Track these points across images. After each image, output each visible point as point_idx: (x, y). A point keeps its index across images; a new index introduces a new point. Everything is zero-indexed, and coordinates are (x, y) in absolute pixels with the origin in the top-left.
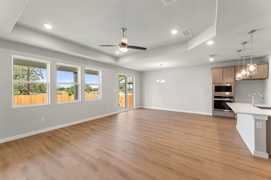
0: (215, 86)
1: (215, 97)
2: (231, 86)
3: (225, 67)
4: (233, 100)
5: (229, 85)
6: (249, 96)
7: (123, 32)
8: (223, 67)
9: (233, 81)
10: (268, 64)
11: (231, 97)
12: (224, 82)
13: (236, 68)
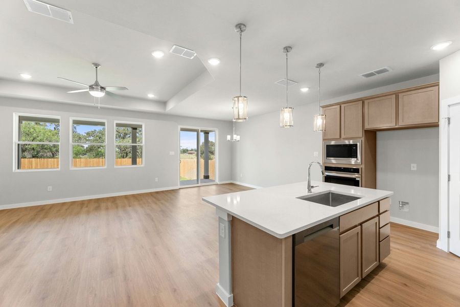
0: (327, 145)
1: (327, 169)
2: (356, 145)
3: (344, 103)
4: (360, 176)
5: (351, 142)
6: (412, 169)
7: (96, 67)
8: (340, 104)
9: (360, 134)
10: (438, 85)
11: (356, 171)
12: (343, 136)
13: (366, 102)
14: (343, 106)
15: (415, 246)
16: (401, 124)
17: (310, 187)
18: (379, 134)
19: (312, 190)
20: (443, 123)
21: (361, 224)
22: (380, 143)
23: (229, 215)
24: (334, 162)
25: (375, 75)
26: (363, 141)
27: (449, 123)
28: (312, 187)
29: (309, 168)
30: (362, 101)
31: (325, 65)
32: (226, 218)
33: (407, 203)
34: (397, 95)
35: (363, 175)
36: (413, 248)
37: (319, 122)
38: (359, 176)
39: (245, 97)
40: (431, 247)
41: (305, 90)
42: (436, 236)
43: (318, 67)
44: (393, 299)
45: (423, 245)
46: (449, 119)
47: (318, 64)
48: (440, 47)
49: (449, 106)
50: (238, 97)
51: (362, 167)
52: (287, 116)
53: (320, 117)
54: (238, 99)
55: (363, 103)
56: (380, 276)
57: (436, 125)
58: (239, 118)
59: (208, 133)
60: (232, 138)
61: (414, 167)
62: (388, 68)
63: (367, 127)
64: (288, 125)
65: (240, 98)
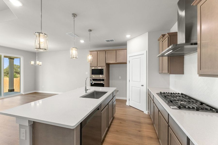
0: (92, 69)
2: (103, 69)
8: (97, 51)
9: (104, 65)
10: (127, 49)
11: (103, 80)
12: (98, 65)
13: (107, 52)
14: (98, 52)
15: (122, 106)
16: (118, 62)
17: (86, 90)
18: (110, 65)
19: (87, 91)
20: (128, 62)
21: (108, 104)
22: (110, 69)
23: (29, 121)
24: (94, 77)
25: (109, 41)
26: (106, 68)
27: (129, 63)
28: (87, 90)
29: (86, 80)
30: (105, 51)
31: (92, 31)
32: (27, 124)
33: (118, 91)
34: (116, 50)
35: (105, 82)
36: (121, 107)
37: (90, 57)
38: (104, 82)
39: (46, 34)
40: (125, 105)
41: (82, 41)
42: (126, 101)
43: (89, 31)
44: (118, 131)
45: (123, 105)
46: (129, 61)
47: (89, 30)
48: (128, 36)
49: (129, 57)
50: (39, 33)
51: (105, 78)
52: (74, 52)
53: (90, 55)
54: (39, 35)
55: (106, 52)
56: (113, 123)
57: (126, 63)
58: (40, 48)
59: (14, 59)
60: (35, 63)
61: (120, 78)
62: (114, 40)
63: (107, 62)
64: (75, 57)
65: (41, 34)
